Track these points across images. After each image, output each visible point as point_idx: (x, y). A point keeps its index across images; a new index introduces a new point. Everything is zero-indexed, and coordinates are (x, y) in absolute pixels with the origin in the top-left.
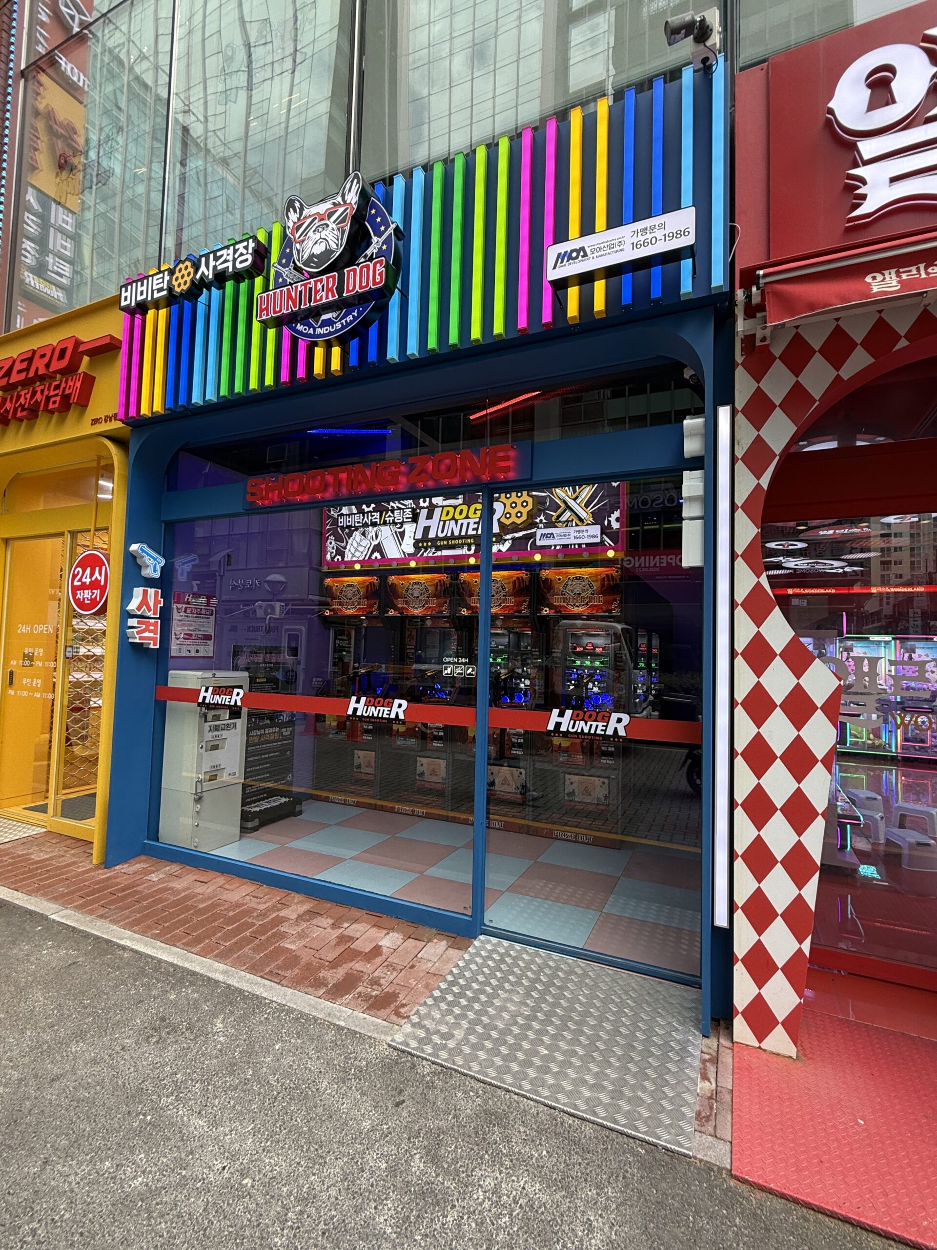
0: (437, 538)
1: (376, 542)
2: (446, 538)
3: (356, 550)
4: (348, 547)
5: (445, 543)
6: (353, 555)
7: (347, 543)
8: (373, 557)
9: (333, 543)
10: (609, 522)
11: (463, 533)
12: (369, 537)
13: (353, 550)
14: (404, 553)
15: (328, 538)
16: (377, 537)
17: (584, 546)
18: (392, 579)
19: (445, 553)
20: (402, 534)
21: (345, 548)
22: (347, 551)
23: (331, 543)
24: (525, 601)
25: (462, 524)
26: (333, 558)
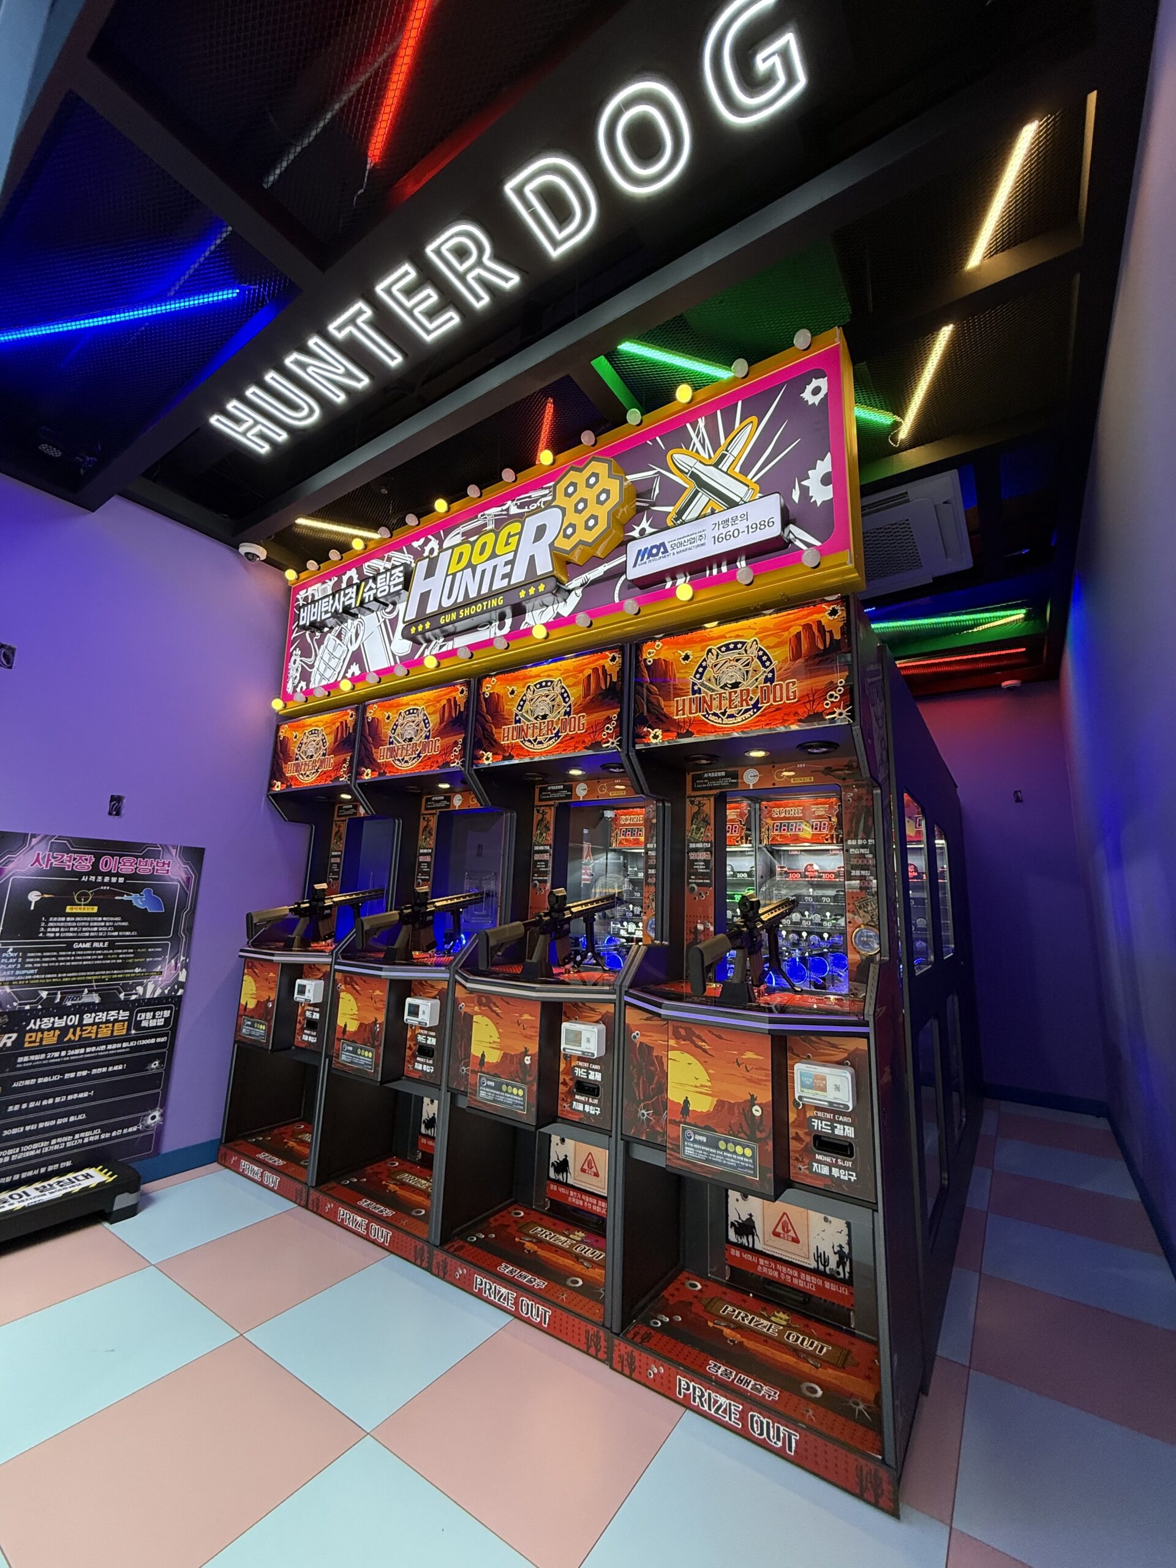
1: (355, 647)
3: (328, 666)
4: (317, 664)
6: (322, 677)
7: (316, 656)
8: (349, 674)
9: (298, 659)
10: (805, 491)
12: (347, 639)
13: (322, 668)
14: (394, 656)
16: (357, 637)
18: (374, 709)
20: (394, 623)
21: (312, 666)
22: (314, 671)
23: (295, 662)
24: (609, 720)
26: (295, 688)
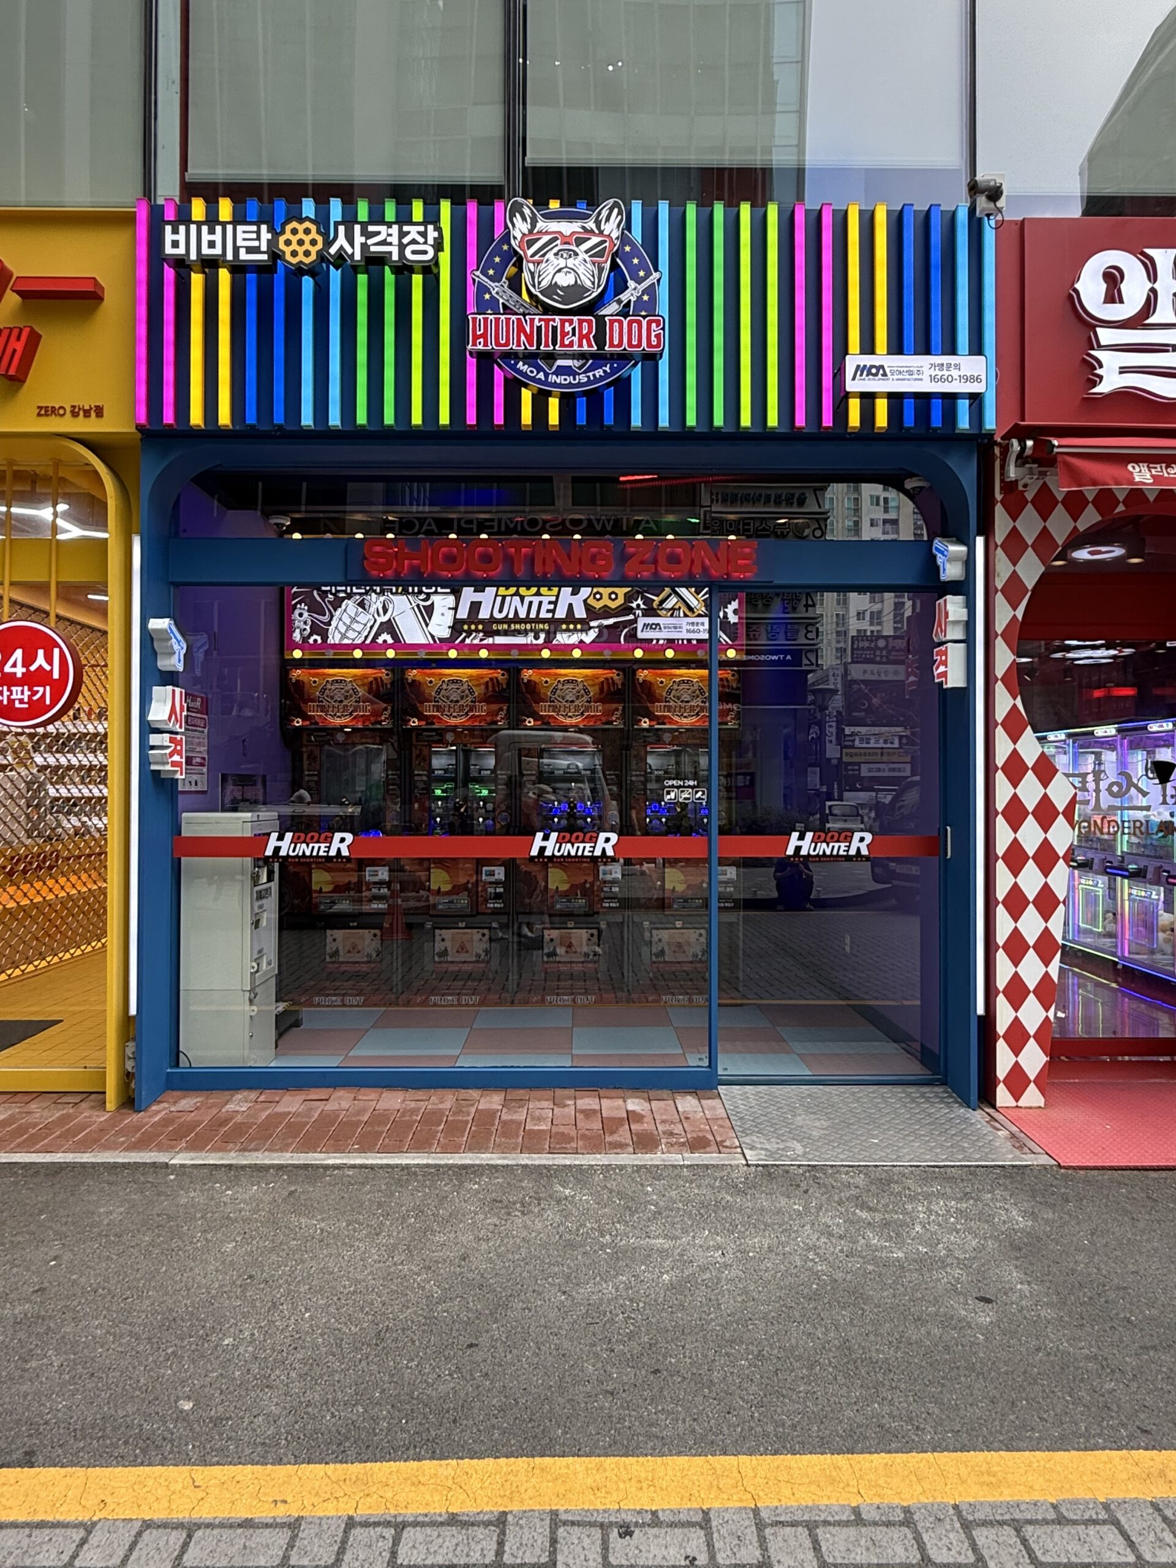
0: (492, 620)
1: (385, 619)
2: (506, 620)
3: (348, 628)
4: (334, 623)
5: (506, 626)
6: (344, 636)
7: (332, 616)
8: (380, 640)
9: (306, 614)
10: (725, 613)
11: (533, 615)
12: (372, 609)
13: (343, 629)
14: (433, 637)
15: (294, 607)
16: (385, 611)
17: (694, 642)
18: (413, 674)
19: (500, 640)
20: (430, 610)
21: (329, 624)
22: (331, 629)
23: (301, 615)
24: (617, 710)
25: (531, 603)
26: (305, 639)
